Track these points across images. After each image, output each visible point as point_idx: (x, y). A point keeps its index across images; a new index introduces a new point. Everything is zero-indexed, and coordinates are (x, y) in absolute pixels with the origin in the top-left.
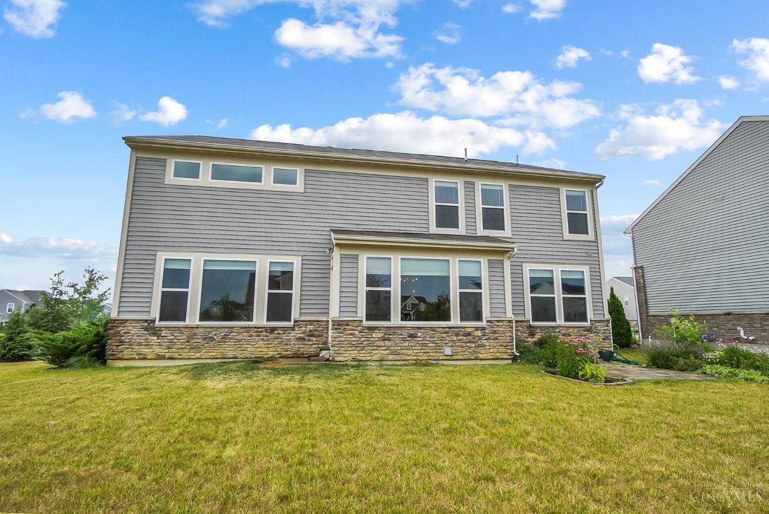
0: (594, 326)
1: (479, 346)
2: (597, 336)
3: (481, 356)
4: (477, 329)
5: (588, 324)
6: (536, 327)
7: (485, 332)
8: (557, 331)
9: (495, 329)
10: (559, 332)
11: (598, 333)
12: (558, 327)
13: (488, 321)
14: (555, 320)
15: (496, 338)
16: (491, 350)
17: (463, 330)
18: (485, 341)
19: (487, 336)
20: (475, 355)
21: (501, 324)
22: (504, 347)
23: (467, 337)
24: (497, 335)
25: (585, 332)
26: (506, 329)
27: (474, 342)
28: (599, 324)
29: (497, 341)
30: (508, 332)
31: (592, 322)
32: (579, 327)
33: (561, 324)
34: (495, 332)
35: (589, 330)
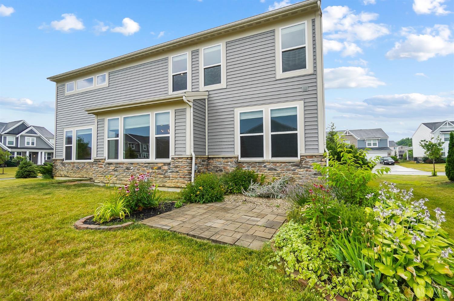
0: (304, 161)
1: (165, 177)
2: (307, 171)
3: (167, 184)
4: (165, 164)
7: (170, 167)
8: (263, 165)
9: (176, 164)
10: (265, 166)
11: (309, 168)
12: (263, 162)
13: (172, 158)
14: (262, 155)
15: (177, 172)
16: (174, 180)
17: (156, 165)
18: (170, 174)
19: (172, 169)
20: (163, 183)
21: (181, 160)
22: (183, 179)
23: (159, 170)
24: (178, 169)
25: (294, 167)
26: (184, 164)
27: (162, 174)
28: (311, 159)
29: (178, 174)
30: (186, 166)
31: (302, 157)
32: (287, 162)
33: (268, 159)
34: (176, 167)
35: (299, 165)
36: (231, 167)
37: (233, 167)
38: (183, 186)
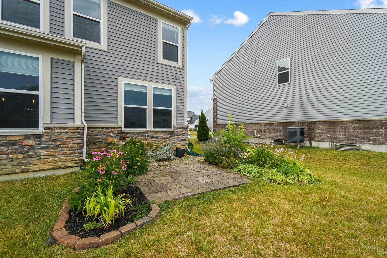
0: (176, 131)
1: (31, 156)
2: (177, 138)
3: (32, 167)
4: (27, 137)
5: (172, 129)
6: (127, 133)
7: (40, 141)
8: (146, 135)
9: (56, 137)
10: (148, 136)
11: (179, 136)
12: (147, 132)
13: (46, 128)
14: (145, 126)
15: (58, 147)
16: (50, 160)
17: (4, 139)
18: (41, 151)
19: (44, 144)
20: (23, 167)
21: (65, 131)
22: (69, 155)
23: (10, 148)
24: (59, 143)
25: (169, 136)
26: (71, 136)
27: (21, 153)
28: (180, 129)
29: (60, 149)
30: (75, 139)
31: (175, 128)
32: (165, 132)
33: (150, 129)
34: (56, 140)
35: (172, 134)
36: (114, 138)
37: (115, 137)
38: (68, 165)
